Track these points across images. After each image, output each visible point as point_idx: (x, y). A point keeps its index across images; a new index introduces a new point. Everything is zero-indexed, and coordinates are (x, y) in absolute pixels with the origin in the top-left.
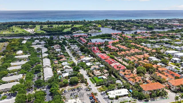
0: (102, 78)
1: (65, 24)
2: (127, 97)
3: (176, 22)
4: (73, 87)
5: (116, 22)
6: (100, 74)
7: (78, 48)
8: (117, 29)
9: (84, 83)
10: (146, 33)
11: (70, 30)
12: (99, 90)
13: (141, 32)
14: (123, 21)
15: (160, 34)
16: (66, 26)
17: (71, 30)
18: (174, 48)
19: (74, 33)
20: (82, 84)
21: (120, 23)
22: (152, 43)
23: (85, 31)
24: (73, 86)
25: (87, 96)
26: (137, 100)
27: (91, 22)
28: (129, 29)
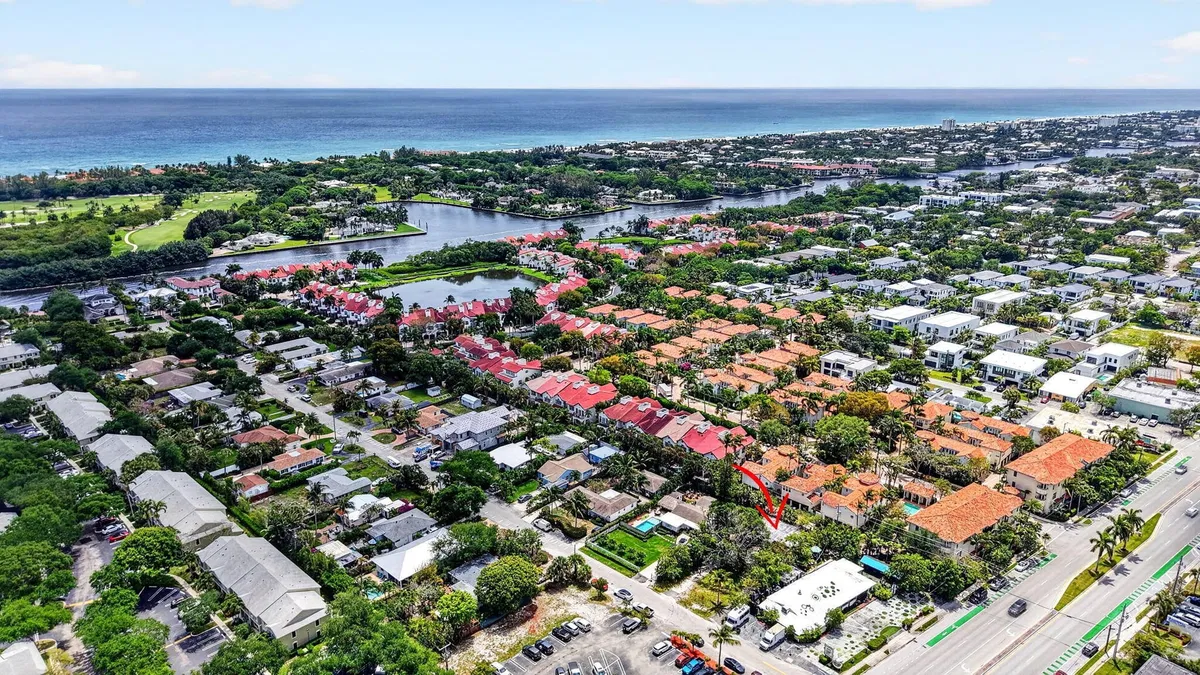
0: (663, 528)
1: (92, 191)
2: (875, 606)
3: (797, 152)
4: (522, 631)
5: (473, 164)
6: (629, 509)
7: (346, 359)
8: (513, 211)
9: (573, 589)
10: (699, 221)
11: (181, 239)
12: (696, 606)
13: (673, 221)
14: (520, 157)
15: (775, 226)
16: (125, 209)
17: (190, 234)
18: (887, 294)
19: (217, 252)
20: (562, 596)
21: (502, 169)
22: (769, 276)
23: (296, 236)
24: (512, 626)
25: (656, 666)
26: (931, 604)
27: (298, 170)
28: (583, 208)
